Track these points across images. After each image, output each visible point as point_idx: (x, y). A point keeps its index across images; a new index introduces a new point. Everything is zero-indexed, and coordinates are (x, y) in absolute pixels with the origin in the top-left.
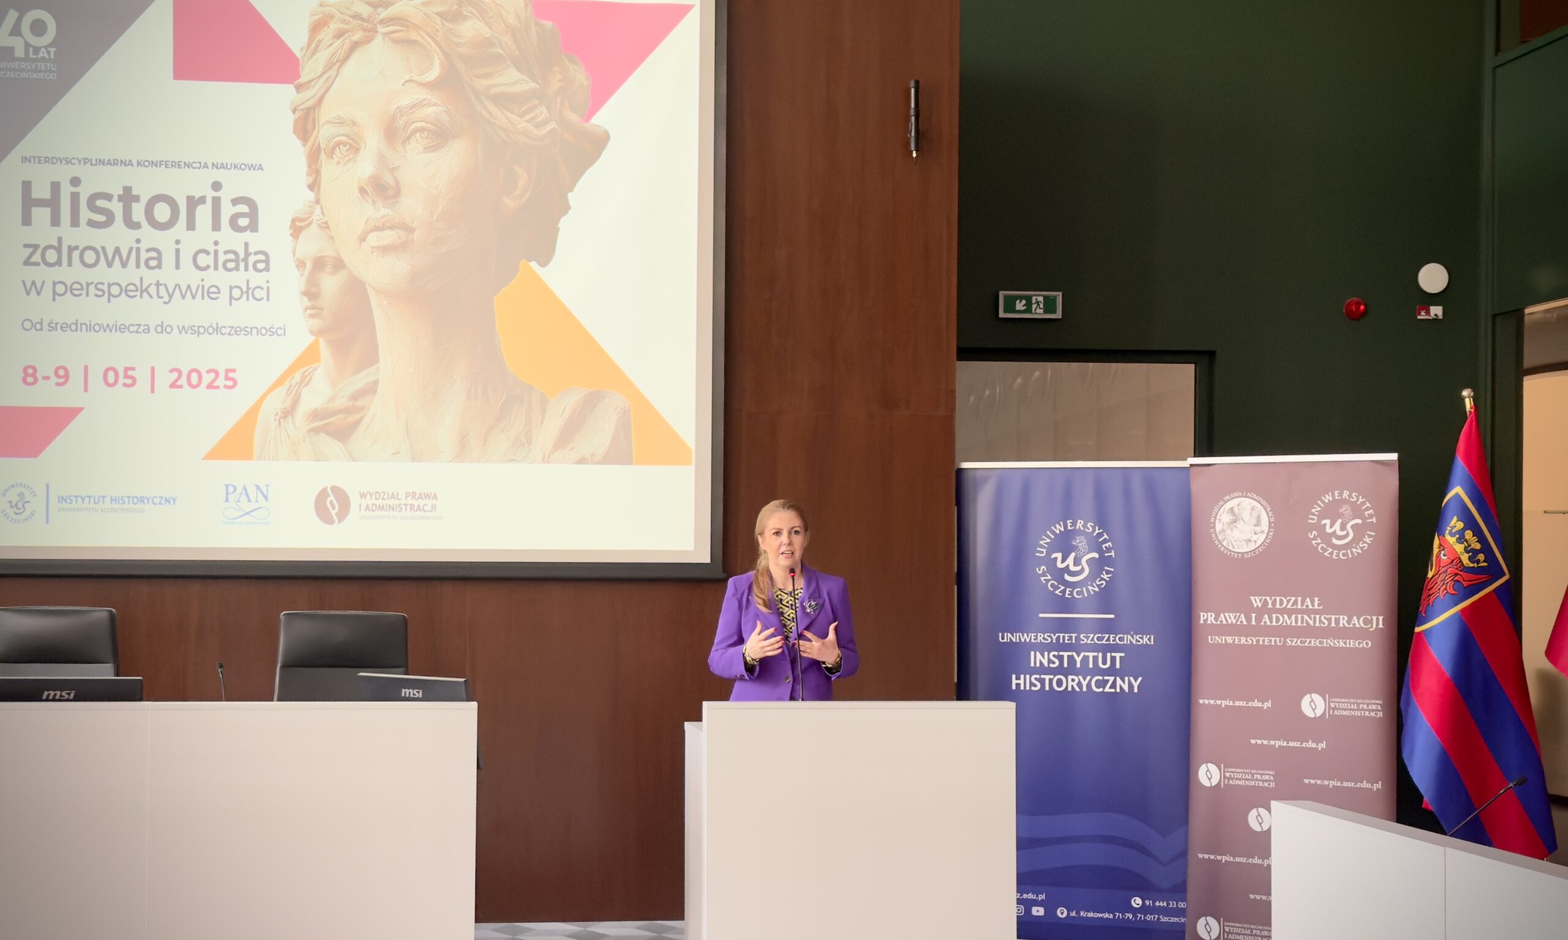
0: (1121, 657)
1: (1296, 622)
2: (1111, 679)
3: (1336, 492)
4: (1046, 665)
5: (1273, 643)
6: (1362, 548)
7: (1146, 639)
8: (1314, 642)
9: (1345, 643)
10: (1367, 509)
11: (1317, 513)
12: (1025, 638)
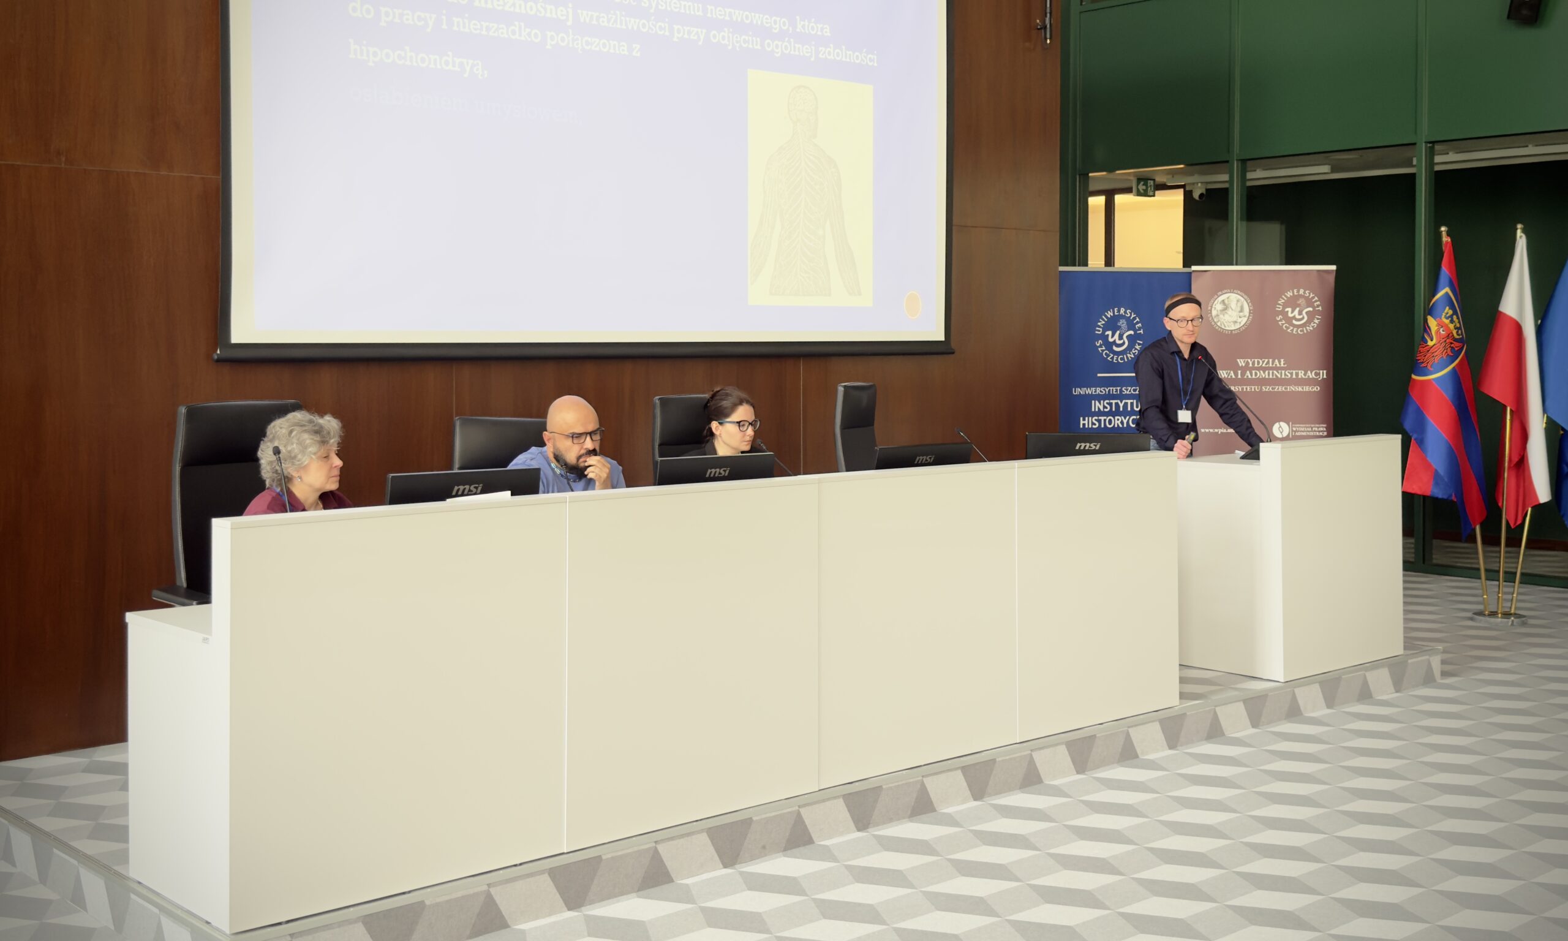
1: (1269, 376)
3: (1295, 289)
4: (1102, 410)
5: (1253, 390)
6: (1313, 327)
8: (1281, 389)
9: (1303, 388)
10: (1316, 301)
11: (1282, 304)
12: (1089, 391)
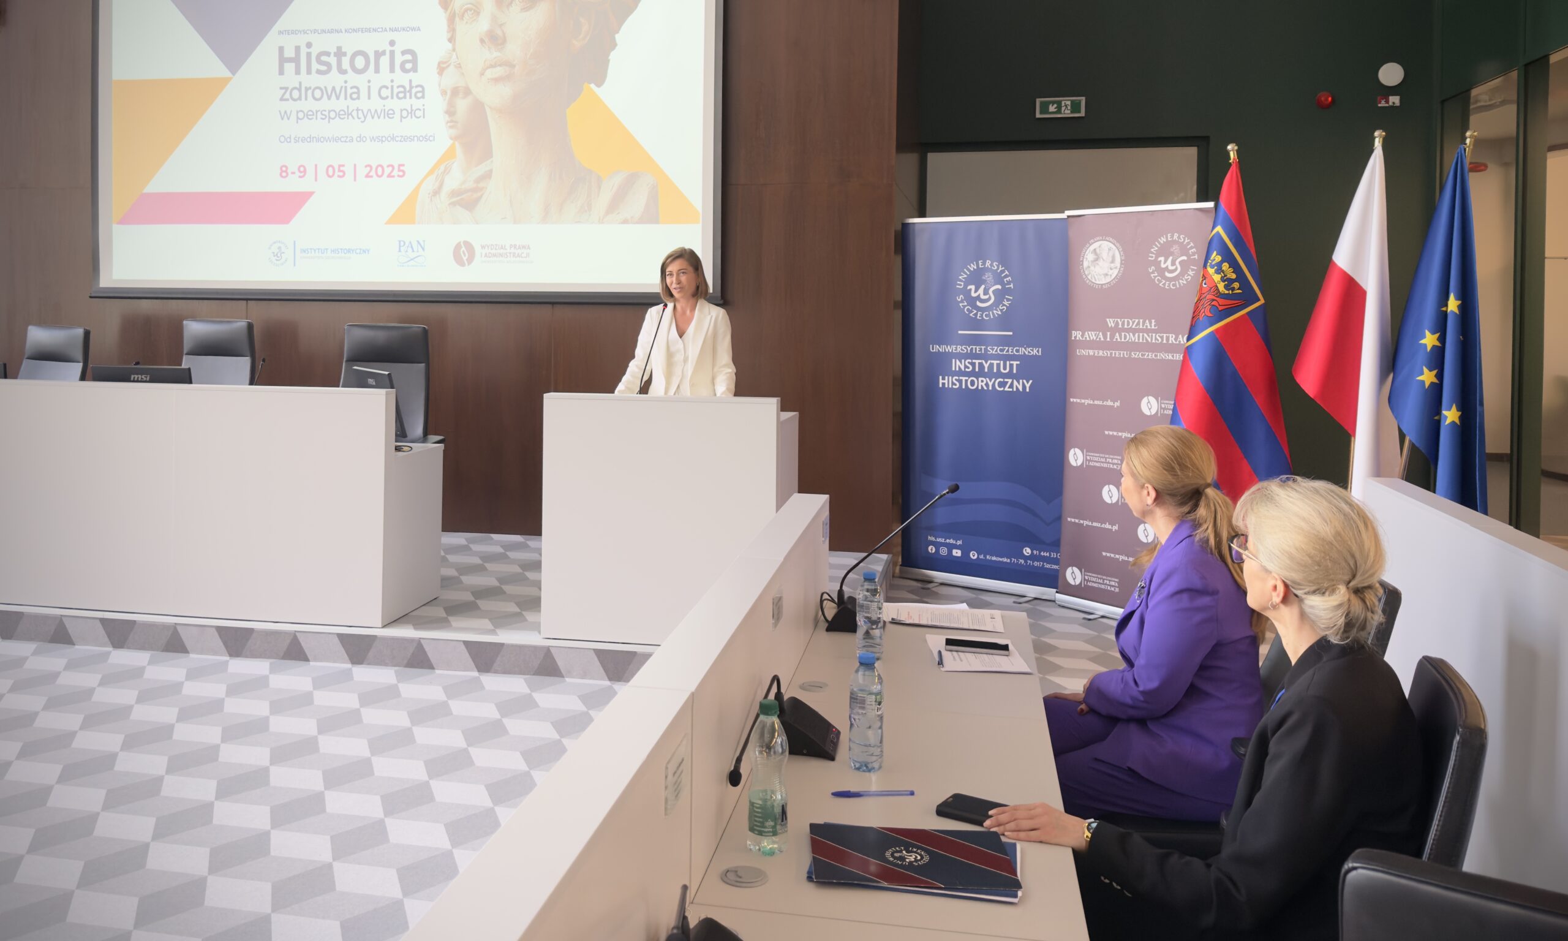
0: (1017, 365)
1: (1139, 340)
2: (1010, 381)
3: (1169, 235)
4: (963, 369)
5: (1122, 356)
6: (1186, 280)
7: (1035, 351)
8: (1151, 356)
9: (1173, 356)
10: (1192, 248)
11: (1155, 252)
12: (949, 349)
